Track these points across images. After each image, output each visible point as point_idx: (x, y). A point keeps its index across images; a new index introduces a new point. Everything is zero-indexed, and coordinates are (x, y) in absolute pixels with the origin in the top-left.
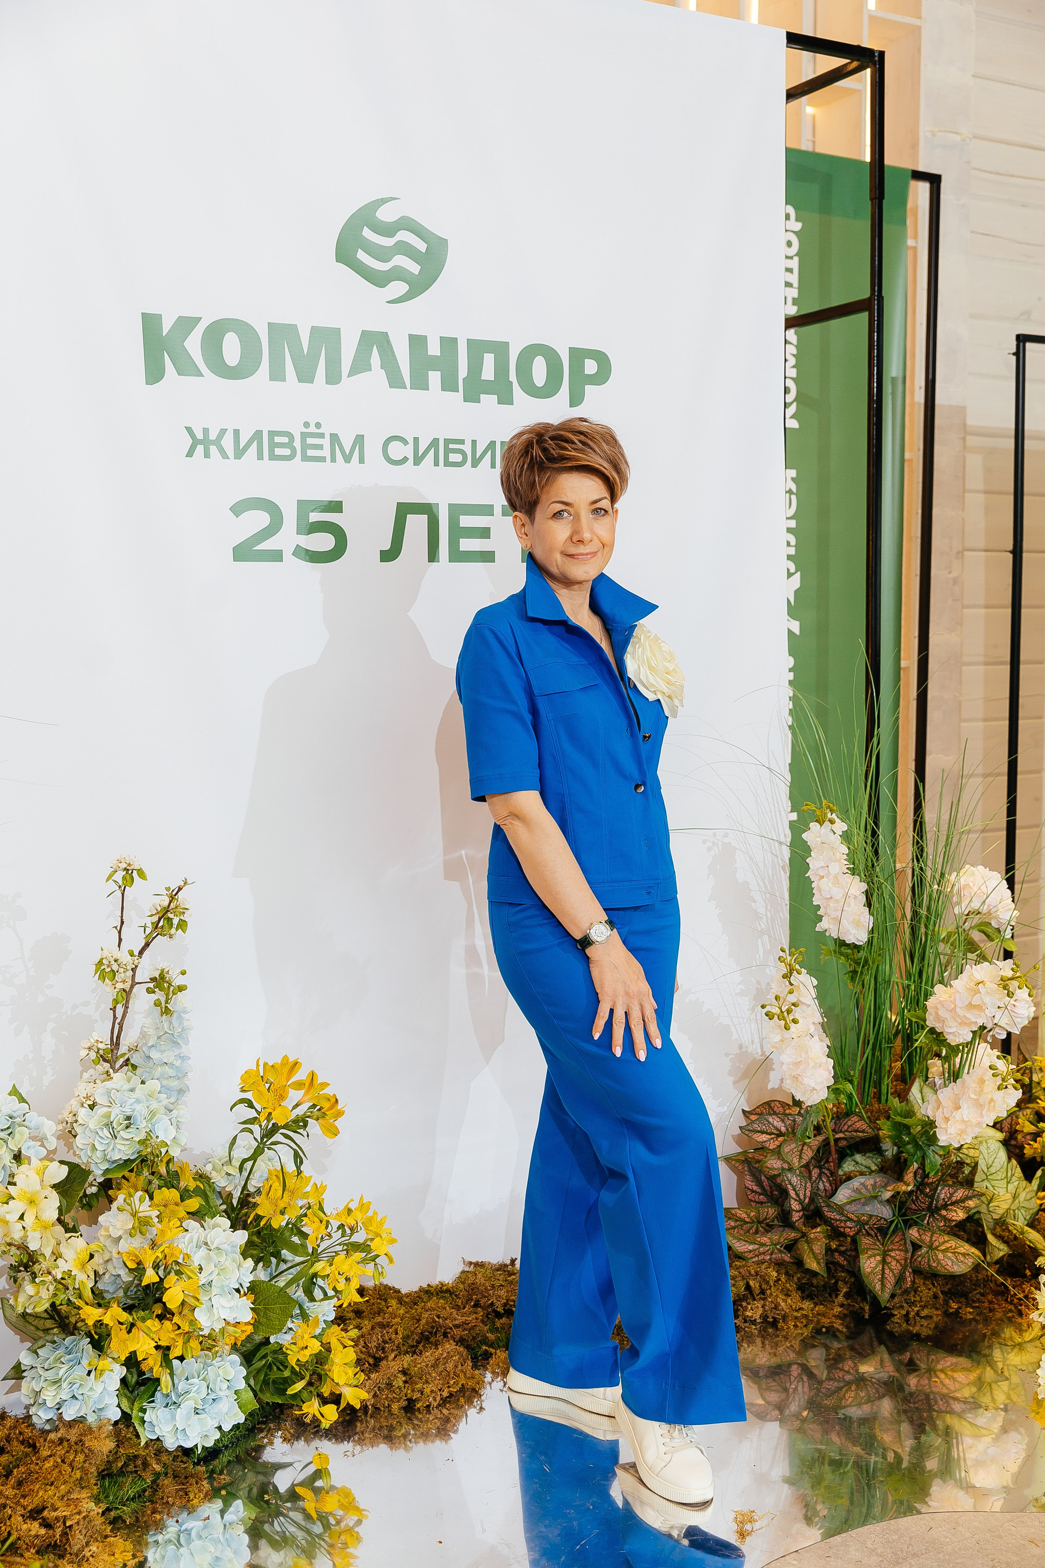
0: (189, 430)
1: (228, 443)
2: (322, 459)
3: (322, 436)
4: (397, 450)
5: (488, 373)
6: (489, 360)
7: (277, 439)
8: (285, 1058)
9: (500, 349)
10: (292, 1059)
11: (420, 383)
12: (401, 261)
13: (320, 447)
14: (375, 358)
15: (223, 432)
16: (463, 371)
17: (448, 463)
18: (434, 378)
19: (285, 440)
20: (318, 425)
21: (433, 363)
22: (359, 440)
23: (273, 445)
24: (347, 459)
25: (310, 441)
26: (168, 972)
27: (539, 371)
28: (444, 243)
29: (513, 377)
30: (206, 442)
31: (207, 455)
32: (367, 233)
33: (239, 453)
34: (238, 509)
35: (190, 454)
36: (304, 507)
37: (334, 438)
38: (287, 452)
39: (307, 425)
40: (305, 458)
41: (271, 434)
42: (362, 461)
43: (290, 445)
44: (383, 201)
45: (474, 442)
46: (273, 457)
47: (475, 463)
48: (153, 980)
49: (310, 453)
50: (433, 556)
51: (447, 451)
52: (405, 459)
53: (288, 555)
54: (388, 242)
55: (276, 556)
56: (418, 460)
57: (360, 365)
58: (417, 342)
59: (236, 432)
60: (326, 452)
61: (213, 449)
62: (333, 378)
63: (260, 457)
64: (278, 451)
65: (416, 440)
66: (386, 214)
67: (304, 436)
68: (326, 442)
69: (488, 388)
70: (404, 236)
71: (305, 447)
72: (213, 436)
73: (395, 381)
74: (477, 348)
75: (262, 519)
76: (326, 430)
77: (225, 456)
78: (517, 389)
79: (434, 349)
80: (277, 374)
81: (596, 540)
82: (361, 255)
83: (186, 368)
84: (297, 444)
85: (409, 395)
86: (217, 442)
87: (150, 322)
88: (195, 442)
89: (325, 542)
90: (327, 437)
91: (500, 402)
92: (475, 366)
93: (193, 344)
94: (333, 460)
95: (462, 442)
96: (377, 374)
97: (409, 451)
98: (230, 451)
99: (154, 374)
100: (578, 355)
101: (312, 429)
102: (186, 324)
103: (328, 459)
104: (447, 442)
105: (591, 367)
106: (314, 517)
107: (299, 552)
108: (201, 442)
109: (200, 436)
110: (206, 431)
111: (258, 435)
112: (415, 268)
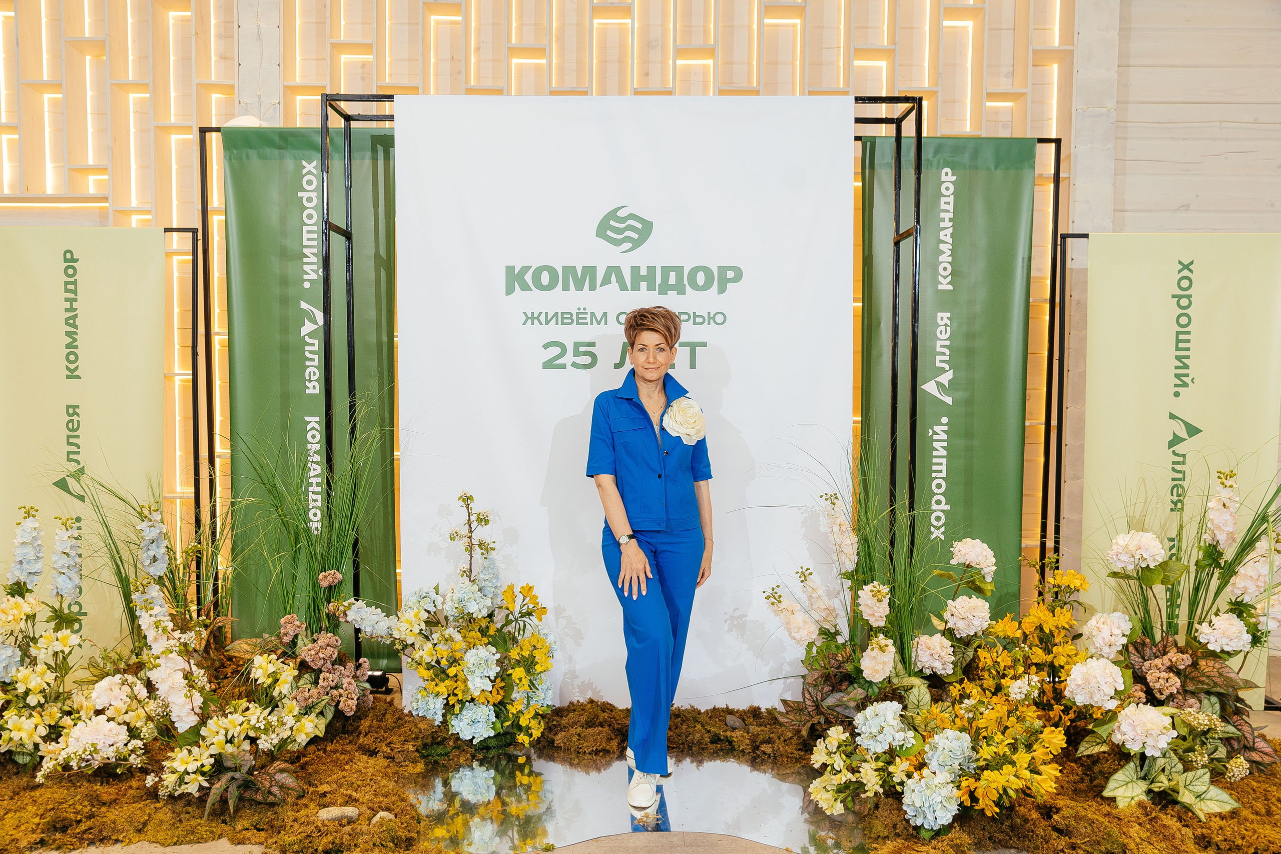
0: (525, 313)
1: (542, 318)
2: (587, 324)
3: (586, 313)
5: (672, 280)
6: (673, 275)
7: (565, 316)
9: (679, 270)
11: (636, 287)
12: (629, 233)
13: (586, 318)
14: (613, 278)
15: (540, 314)
16: (658, 280)
18: (643, 285)
19: (569, 316)
20: (585, 309)
21: (644, 278)
22: (605, 315)
23: (563, 318)
24: (599, 323)
25: (580, 316)
27: (701, 278)
28: (651, 223)
29: (686, 282)
30: (532, 318)
31: (533, 324)
32: (612, 223)
33: (547, 322)
34: (546, 346)
35: (524, 323)
36: (577, 345)
37: (593, 314)
38: (570, 321)
39: (579, 309)
40: (578, 323)
41: (563, 314)
42: (606, 324)
43: (571, 318)
44: (621, 208)
46: (563, 323)
49: (580, 321)
53: (568, 365)
54: (623, 226)
55: (563, 366)
57: (606, 281)
58: (635, 270)
59: (546, 314)
60: (588, 321)
61: (536, 321)
62: (593, 287)
63: (557, 324)
64: (565, 321)
66: (621, 214)
67: (578, 314)
68: (588, 316)
69: (672, 288)
70: (630, 222)
71: (578, 318)
72: (536, 315)
73: (623, 287)
74: (666, 270)
75: (556, 350)
76: (589, 311)
77: (541, 324)
78: (688, 288)
79: (643, 272)
80: (566, 288)
81: (657, 362)
82: (609, 233)
83: (525, 287)
84: (574, 317)
85: (630, 293)
86: (538, 318)
87: (510, 269)
88: (528, 318)
89: (587, 360)
90: (589, 314)
91: (678, 294)
92: (665, 277)
93: (528, 278)
94: (592, 324)
96: (614, 284)
98: (543, 322)
99: (510, 291)
100: (722, 270)
101: (582, 311)
102: (525, 269)
103: (589, 323)
105: (730, 274)
106: (581, 349)
107: (574, 365)
108: (530, 318)
109: (530, 315)
110: (533, 313)
111: (556, 314)
112: (635, 236)
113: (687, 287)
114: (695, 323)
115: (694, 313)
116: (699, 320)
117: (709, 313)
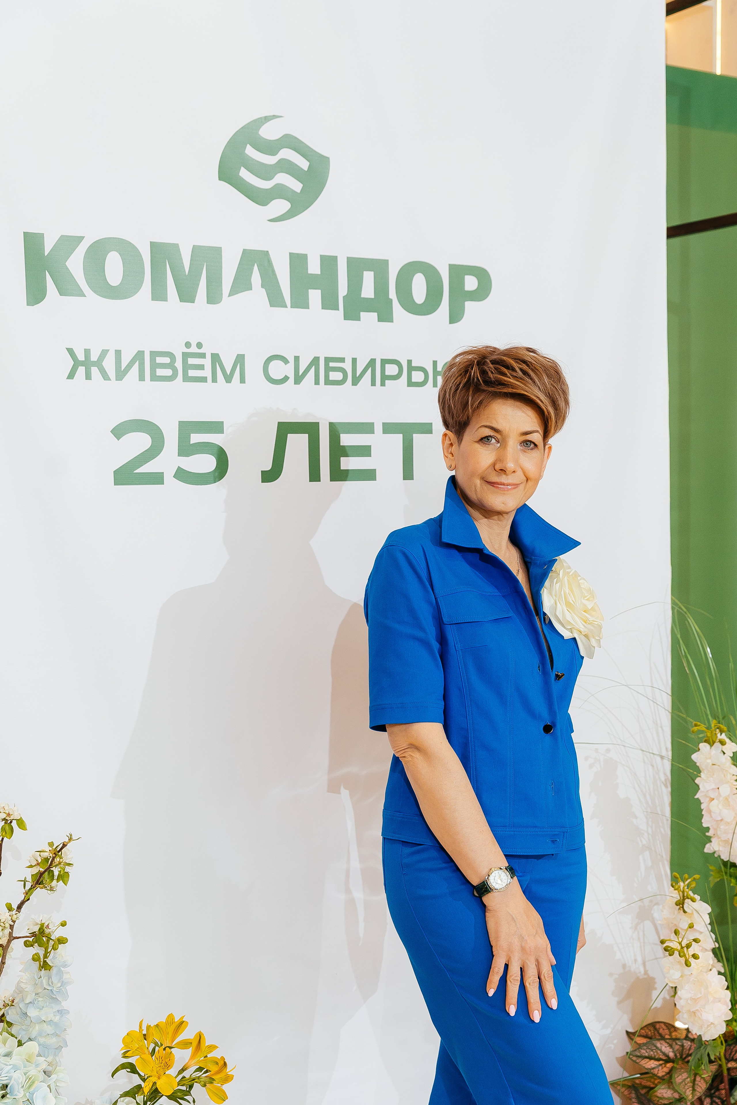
0: (70, 351)
1: (109, 364)
2: (204, 380)
3: (203, 356)
4: (277, 370)
5: (368, 291)
6: (368, 278)
7: (159, 360)
8: (171, 1017)
9: (380, 268)
10: (177, 1019)
11: (300, 301)
12: (283, 179)
13: (201, 367)
14: (256, 278)
15: (104, 353)
16: (343, 290)
17: (328, 382)
18: (315, 296)
19: (167, 360)
20: (199, 345)
21: (313, 282)
22: (240, 360)
23: (154, 366)
24: (228, 379)
25: (191, 361)
26: (48, 926)
27: (419, 288)
28: (325, 161)
29: (392, 294)
30: (87, 364)
31: (88, 377)
32: (250, 151)
33: (121, 374)
34: (119, 432)
35: (71, 376)
36: (185, 428)
37: (216, 358)
38: (168, 372)
39: (188, 345)
40: (187, 379)
41: (154, 354)
42: (242, 380)
43: (171, 365)
44: (267, 119)
45: (354, 361)
46: (154, 378)
47: (356, 381)
48: (33, 934)
49: (192, 373)
50: (315, 476)
51: (328, 370)
52: (286, 379)
53: (169, 477)
54: (270, 160)
55: (157, 479)
56: (298, 379)
57: (241, 285)
58: (298, 262)
59: (118, 353)
60: (207, 372)
61: (94, 371)
62: (214, 297)
63: (142, 378)
64: (160, 372)
65: (297, 359)
66: (268, 132)
67: (186, 356)
68: (207, 362)
69: (368, 306)
70: (287, 154)
71: (186, 367)
72: (94, 358)
73: (276, 298)
74: (357, 266)
75: (143, 442)
76: (208, 349)
77: (106, 377)
78: (397, 308)
79: (314, 268)
80: (159, 293)
81: (519, 473)
82: (244, 174)
83: (68, 288)
84: (179, 364)
85: (290, 313)
86: (98, 364)
87: (32, 242)
88: (77, 364)
89: (206, 464)
90: (209, 357)
91: (380, 320)
92: (355, 284)
93: (75, 264)
94: (214, 380)
95: (342, 360)
96: (258, 291)
97: (289, 370)
98: (112, 372)
99: (35, 295)
100: (457, 272)
101: (194, 349)
102: (68, 243)
103: (210, 379)
104: (328, 360)
105: (471, 283)
106: (195, 438)
107: (182, 475)
108: (82, 364)
109: (81, 357)
110: (87, 352)
111: (140, 355)
112: (297, 186)
113: (396, 305)
114: (411, 384)
115: (409, 362)
116: (418, 376)
117: (435, 363)
